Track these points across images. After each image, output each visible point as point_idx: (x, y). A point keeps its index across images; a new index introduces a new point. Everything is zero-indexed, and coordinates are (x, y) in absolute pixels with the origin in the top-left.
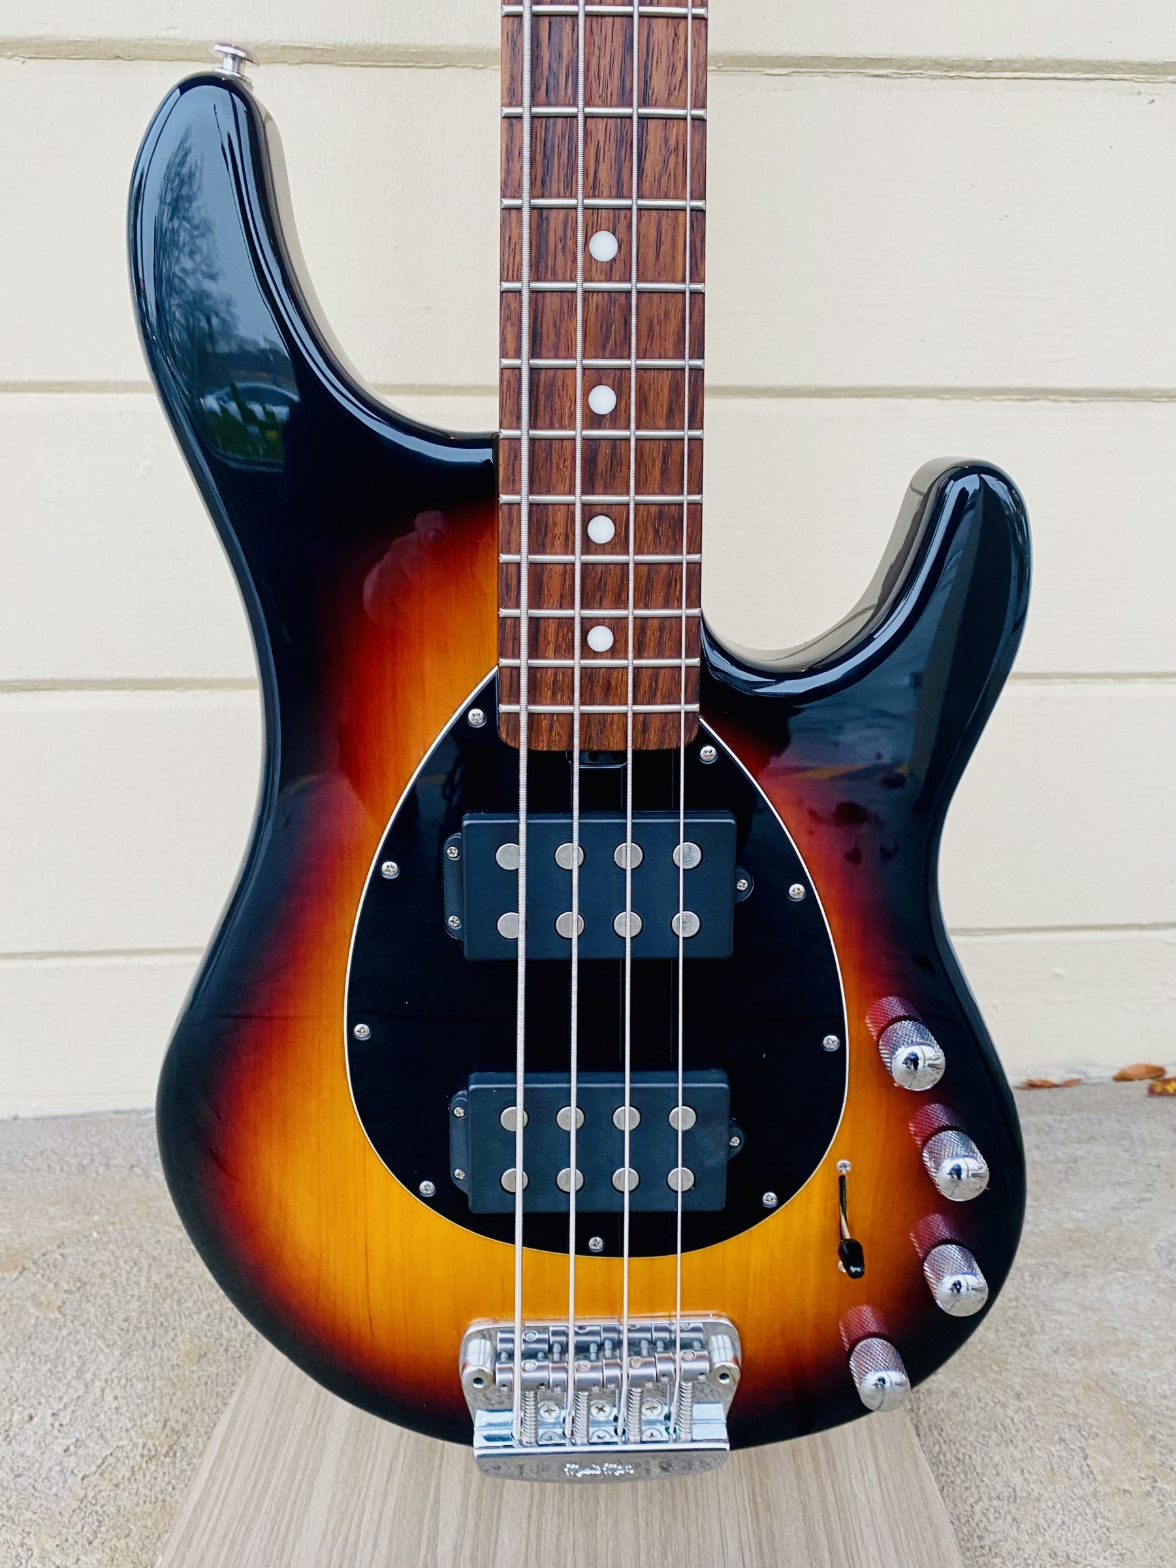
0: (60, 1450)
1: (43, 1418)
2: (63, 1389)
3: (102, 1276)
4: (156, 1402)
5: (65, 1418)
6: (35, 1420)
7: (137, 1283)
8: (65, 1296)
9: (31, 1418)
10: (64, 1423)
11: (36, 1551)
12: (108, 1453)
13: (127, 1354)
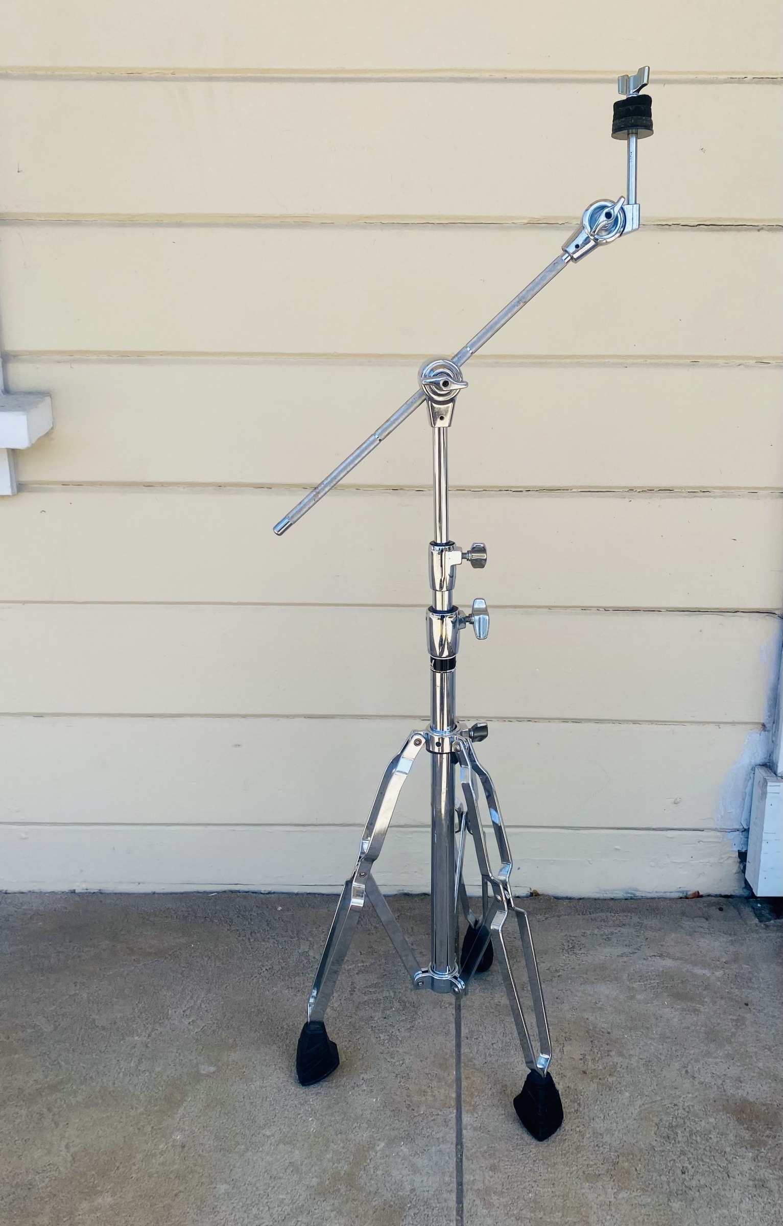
0: (187, 1023)
1: (180, 1012)
2: (186, 1003)
3: (197, 962)
4: (221, 1009)
5: (188, 1013)
6: (177, 1013)
7: (210, 966)
8: (183, 969)
9: (175, 1012)
10: (188, 1014)
11: (182, 1054)
12: (203, 1025)
13: (209, 991)
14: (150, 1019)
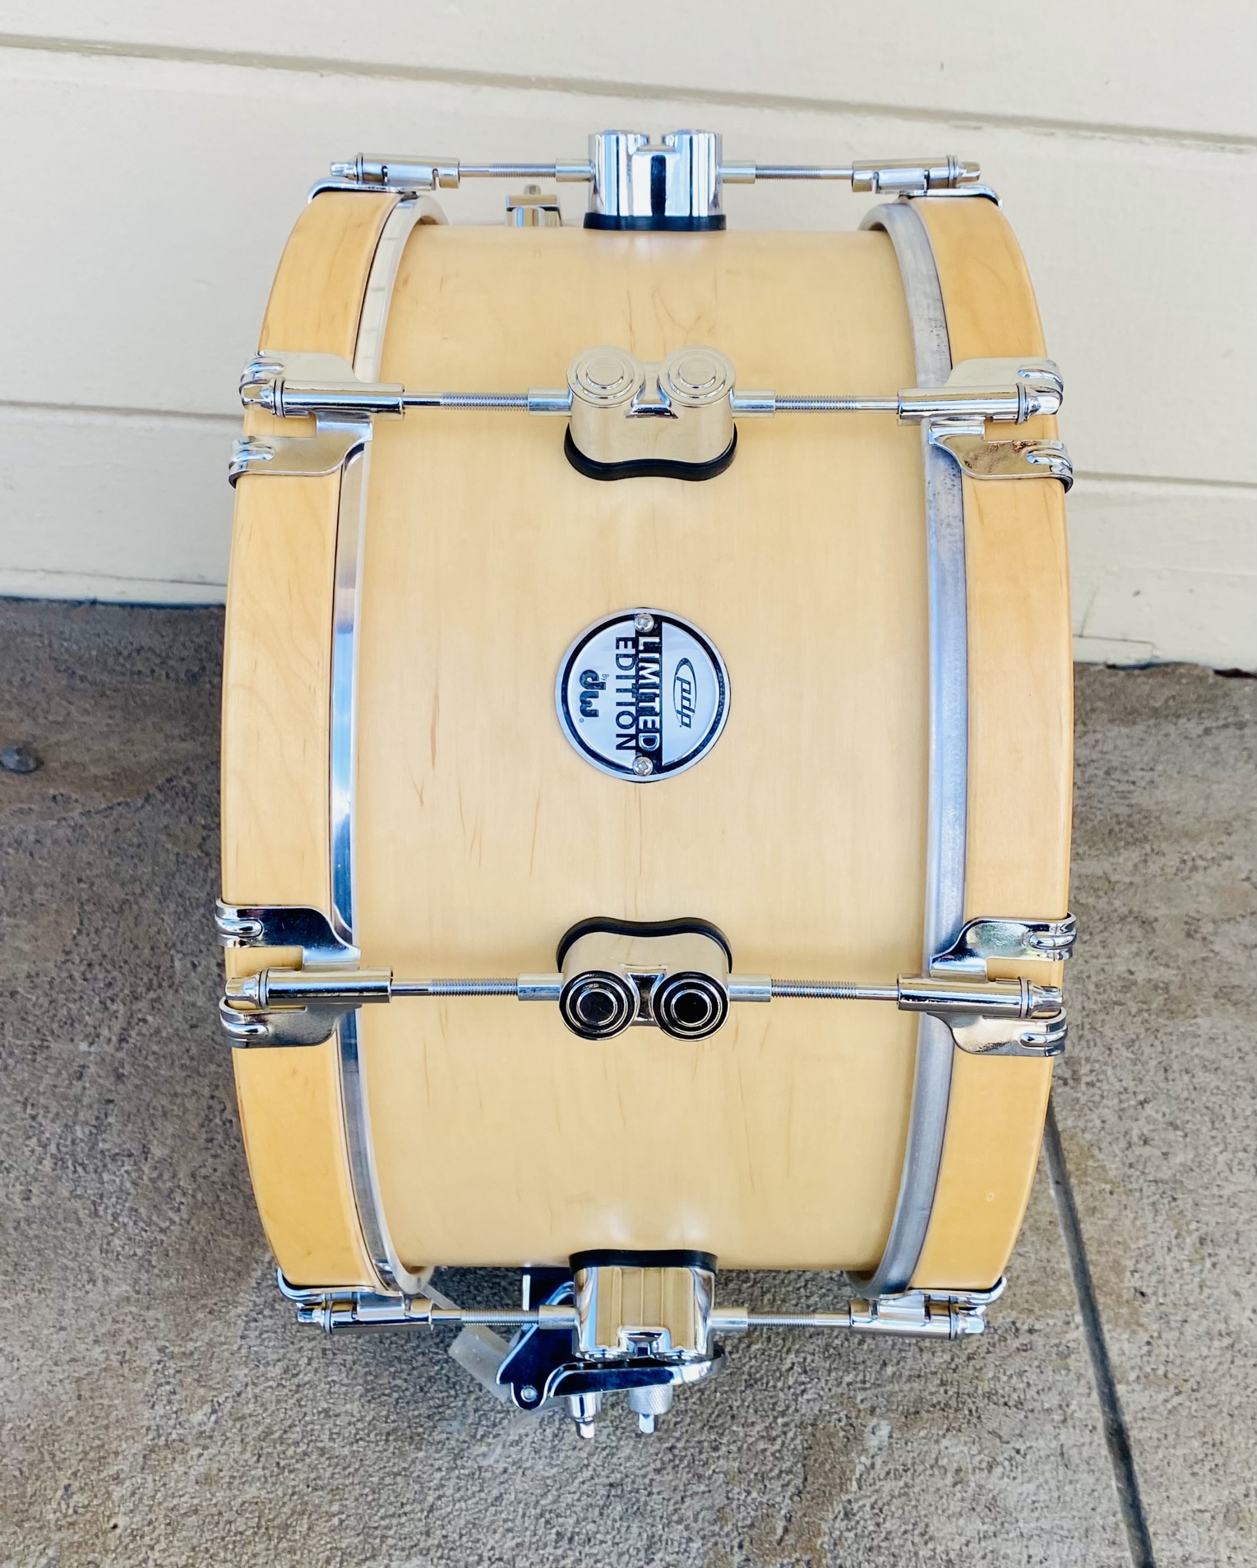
14: (120, 984)
